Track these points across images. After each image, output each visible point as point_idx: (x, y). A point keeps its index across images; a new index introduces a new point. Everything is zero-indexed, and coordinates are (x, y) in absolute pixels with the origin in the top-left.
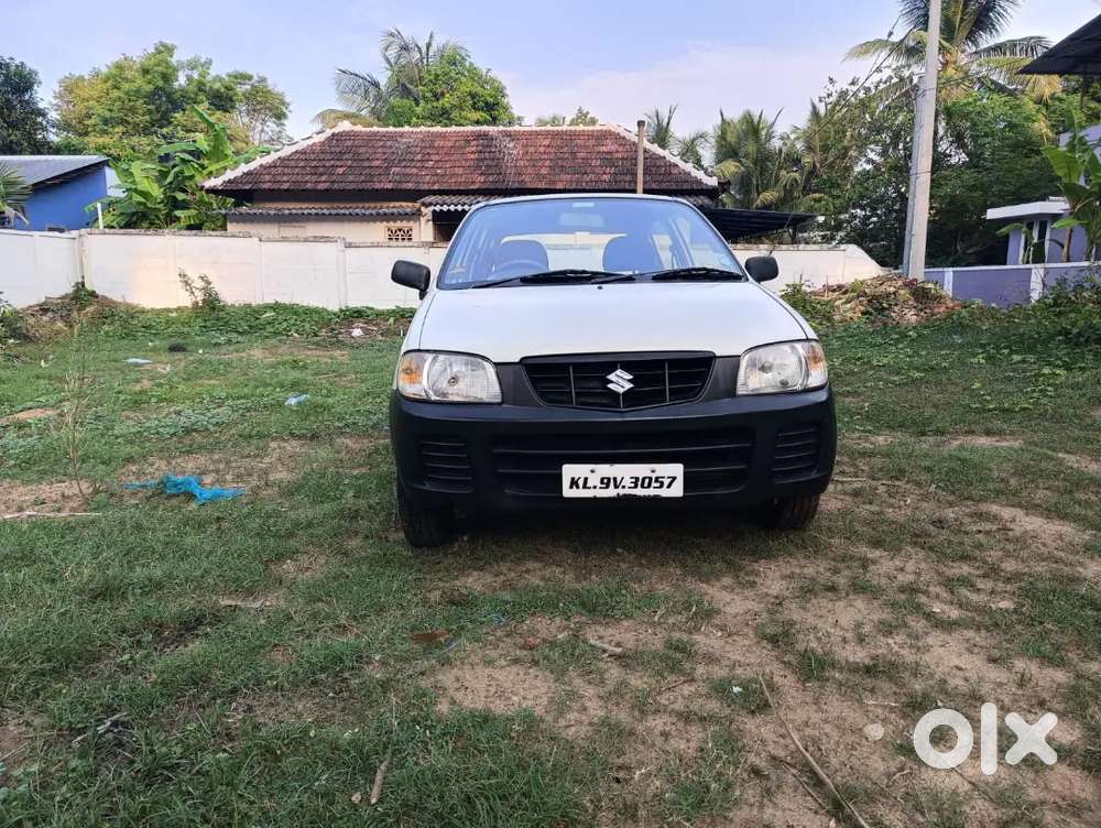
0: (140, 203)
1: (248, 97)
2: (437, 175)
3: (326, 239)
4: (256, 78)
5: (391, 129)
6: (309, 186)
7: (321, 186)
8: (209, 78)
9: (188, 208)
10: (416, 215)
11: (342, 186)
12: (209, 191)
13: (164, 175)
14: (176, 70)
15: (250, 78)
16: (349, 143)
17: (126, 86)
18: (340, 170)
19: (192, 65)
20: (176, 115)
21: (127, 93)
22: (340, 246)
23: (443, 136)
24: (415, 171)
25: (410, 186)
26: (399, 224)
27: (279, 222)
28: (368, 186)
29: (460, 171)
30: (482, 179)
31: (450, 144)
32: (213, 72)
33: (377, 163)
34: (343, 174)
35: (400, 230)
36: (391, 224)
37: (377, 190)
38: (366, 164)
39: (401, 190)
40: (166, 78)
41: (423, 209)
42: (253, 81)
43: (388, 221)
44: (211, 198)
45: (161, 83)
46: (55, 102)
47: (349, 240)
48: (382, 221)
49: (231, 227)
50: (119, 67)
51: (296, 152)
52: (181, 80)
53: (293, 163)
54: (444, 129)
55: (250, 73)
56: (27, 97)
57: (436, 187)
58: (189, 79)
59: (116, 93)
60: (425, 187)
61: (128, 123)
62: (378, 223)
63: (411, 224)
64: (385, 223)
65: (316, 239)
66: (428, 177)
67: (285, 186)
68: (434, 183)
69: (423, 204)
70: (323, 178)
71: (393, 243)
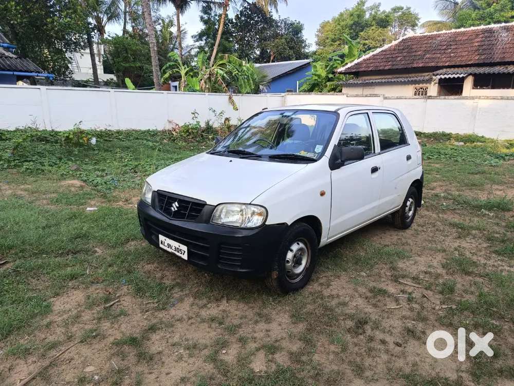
0: (315, 80)
1: (400, 18)
2: (451, 57)
3: (376, 96)
4: (405, 8)
5: (435, 33)
6: (381, 68)
7: (387, 68)
8: (379, 13)
9: (334, 81)
10: (429, 81)
11: (397, 67)
12: (340, 73)
13: (326, 66)
14: (365, 12)
15: (402, 8)
16: (410, 43)
17: (342, 23)
18: (399, 59)
19: (372, 9)
20: (361, 33)
21: (342, 27)
22: (381, 98)
23: (464, 34)
24: (439, 55)
25: (433, 64)
26: (421, 85)
27: (364, 86)
28: (410, 66)
29: (464, 54)
30: (477, 58)
31: (465, 38)
32: (381, 9)
33: (419, 53)
34: (400, 60)
35: (421, 88)
36: (417, 85)
37: (414, 68)
38: (414, 54)
39: (427, 67)
40: (359, 16)
41: (434, 77)
42: (403, 10)
43: (415, 85)
44: (342, 76)
45: (356, 19)
46: (317, 33)
47: (386, 96)
48: (412, 84)
49: (344, 90)
50: (341, 15)
51: (382, 51)
52: (367, 16)
53: (378, 57)
54: (465, 30)
55: (402, 6)
56: (299, 35)
57: (447, 64)
58: (371, 14)
59: (339, 27)
60: (441, 64)
61: (341, 39)
62: (410, 85)
63: (428, 85)
64: (414, 85)
65: (371, 96)
66: (445, 59)
67: (370, 69)
68: (446, 62)
69: (434, 75)
70: (390, 63)
71: (417, 97)
